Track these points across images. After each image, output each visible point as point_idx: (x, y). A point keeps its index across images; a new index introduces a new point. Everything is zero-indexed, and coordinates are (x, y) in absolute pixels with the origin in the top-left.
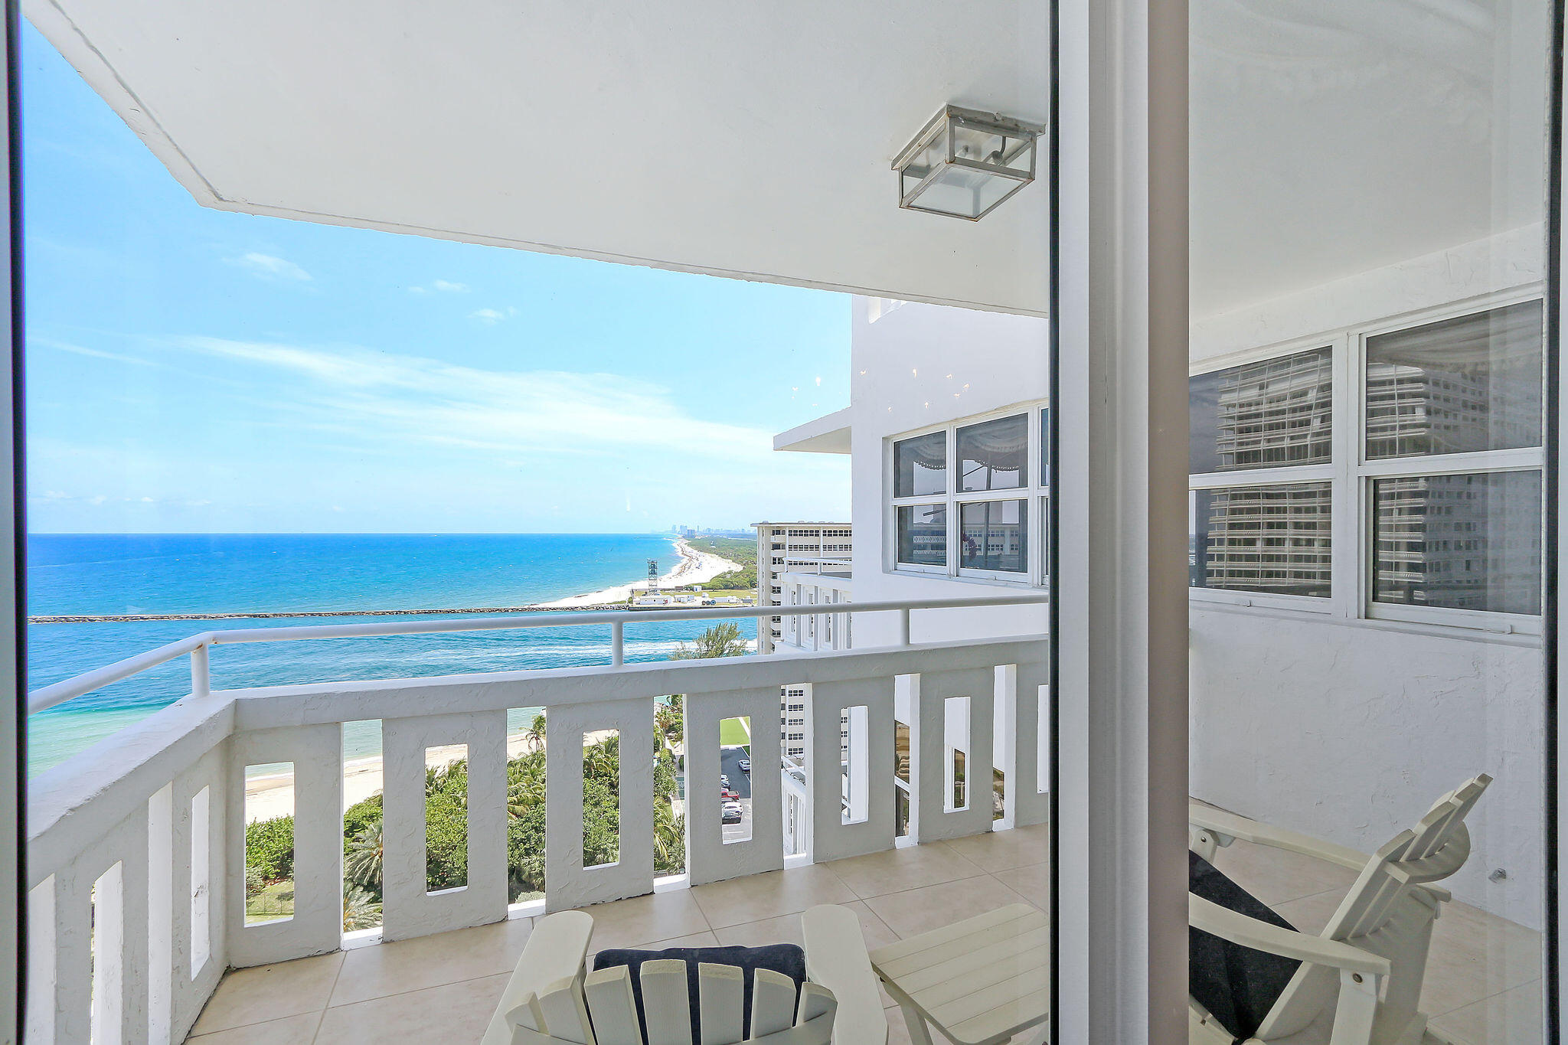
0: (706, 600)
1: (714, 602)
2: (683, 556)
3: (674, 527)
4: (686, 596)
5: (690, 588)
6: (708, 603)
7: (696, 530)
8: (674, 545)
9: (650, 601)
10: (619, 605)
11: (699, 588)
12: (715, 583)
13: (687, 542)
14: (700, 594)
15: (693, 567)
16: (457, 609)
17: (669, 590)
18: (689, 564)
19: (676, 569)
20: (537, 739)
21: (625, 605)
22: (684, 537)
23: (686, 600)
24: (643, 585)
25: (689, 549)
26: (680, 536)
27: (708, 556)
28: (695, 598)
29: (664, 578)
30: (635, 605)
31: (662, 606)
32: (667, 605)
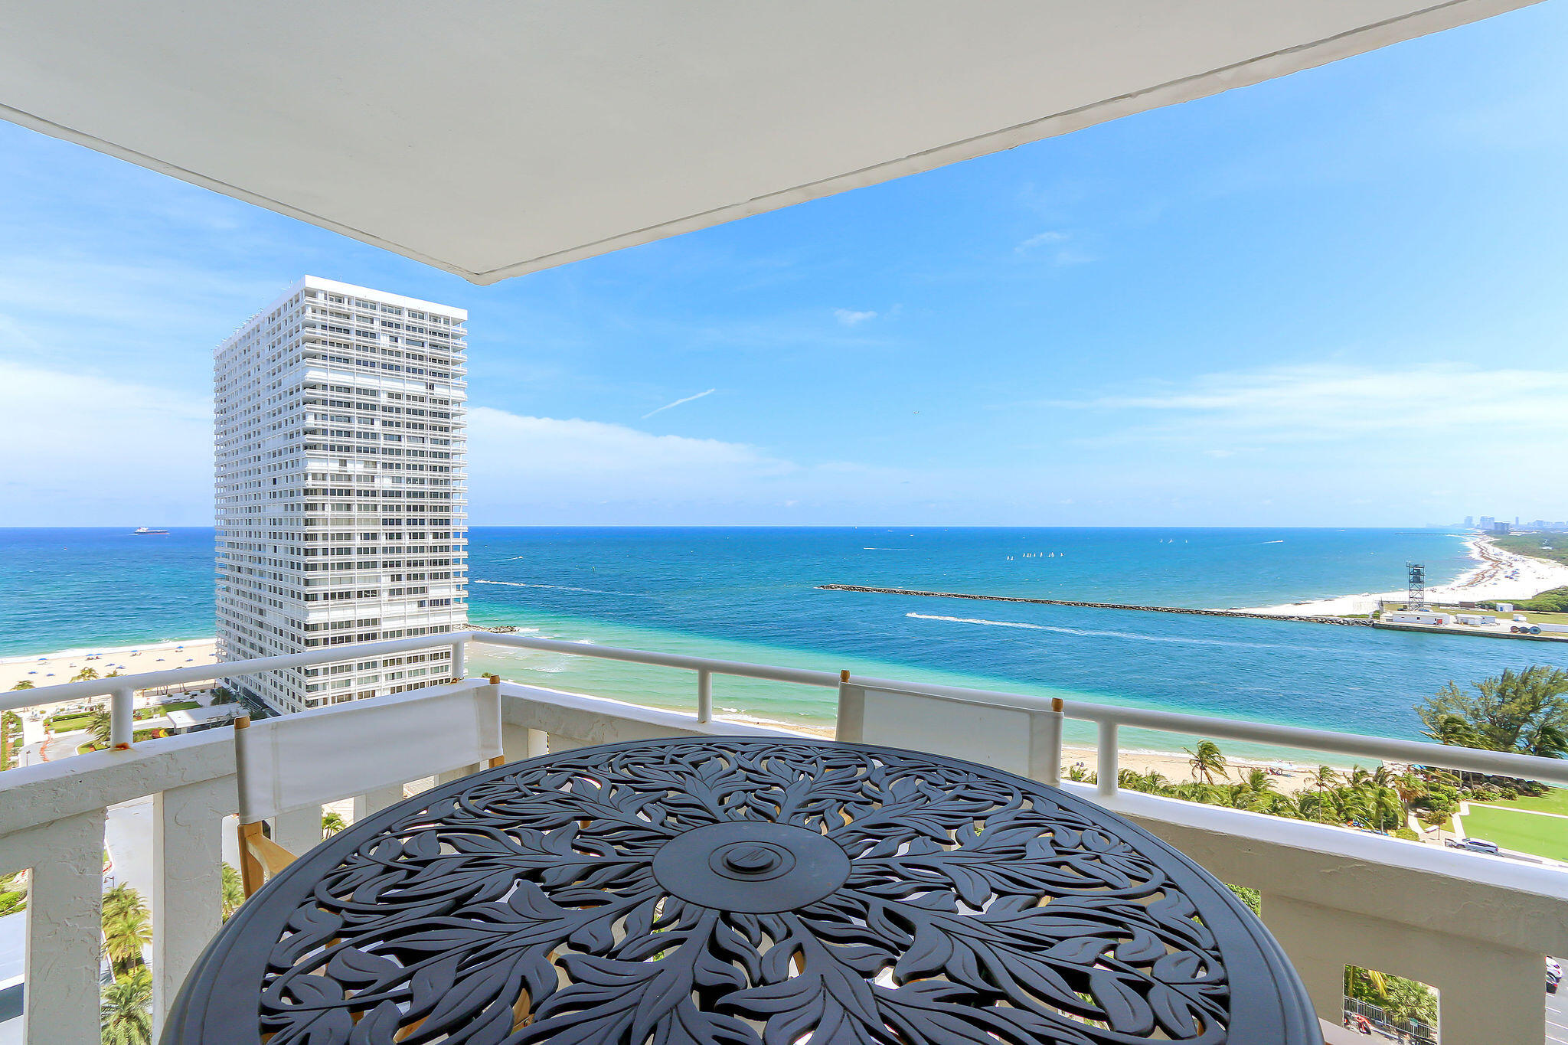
0: (1519, 625)
1: (1536, 630)
2: (1483, 559)
3: (1469, 520)
4: (1479, 617)
5: (1490, 606)
6: (1524, 630)
7: (1513, 522)
8: (1469, 545)
9: (1409, 618)
10: (1358, 619)
11: (1508, 608)
12: (1542, 602)
13: (1493, 540)
14: (1508, 616)
15: (1500, 575)
16: (1142, 606)
17: (1448, 605)
18: (1493, 572)
19: (1465, 577)
20: (1203, 768)
21: (1367, 620)
22: (1487, 533)
23: (1478, 622)
24: (1402, 596)
25: (1493, 551)
26: (1480, 532)
27: (1533, 562)
28: (1497, 620)
29: (1440, 588)
30: (1383, 621)
31: (1432, 626)
32: (1441, 627)
